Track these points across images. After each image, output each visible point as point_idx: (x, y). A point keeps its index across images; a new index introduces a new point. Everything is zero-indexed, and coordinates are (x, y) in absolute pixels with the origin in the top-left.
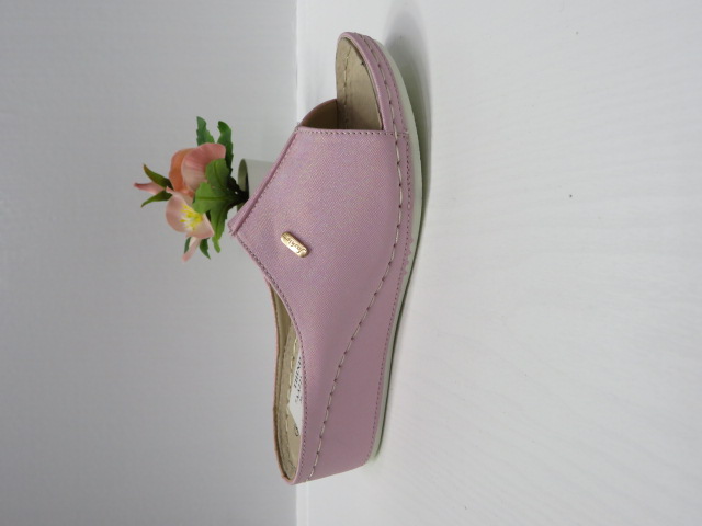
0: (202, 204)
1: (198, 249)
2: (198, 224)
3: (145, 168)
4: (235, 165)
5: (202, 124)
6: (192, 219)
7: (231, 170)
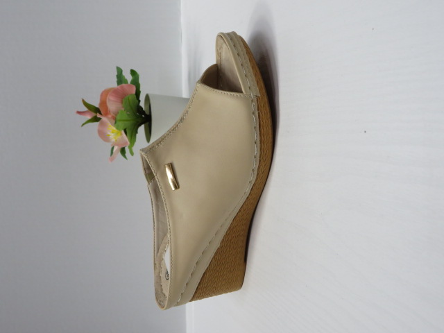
0: (121, 124)
1: (120, 153)
2: (119, 137)
3: (83, 101)
4: (142, 98)
5: (120, 71)
6: (115, 134)
7: (139, 101)
